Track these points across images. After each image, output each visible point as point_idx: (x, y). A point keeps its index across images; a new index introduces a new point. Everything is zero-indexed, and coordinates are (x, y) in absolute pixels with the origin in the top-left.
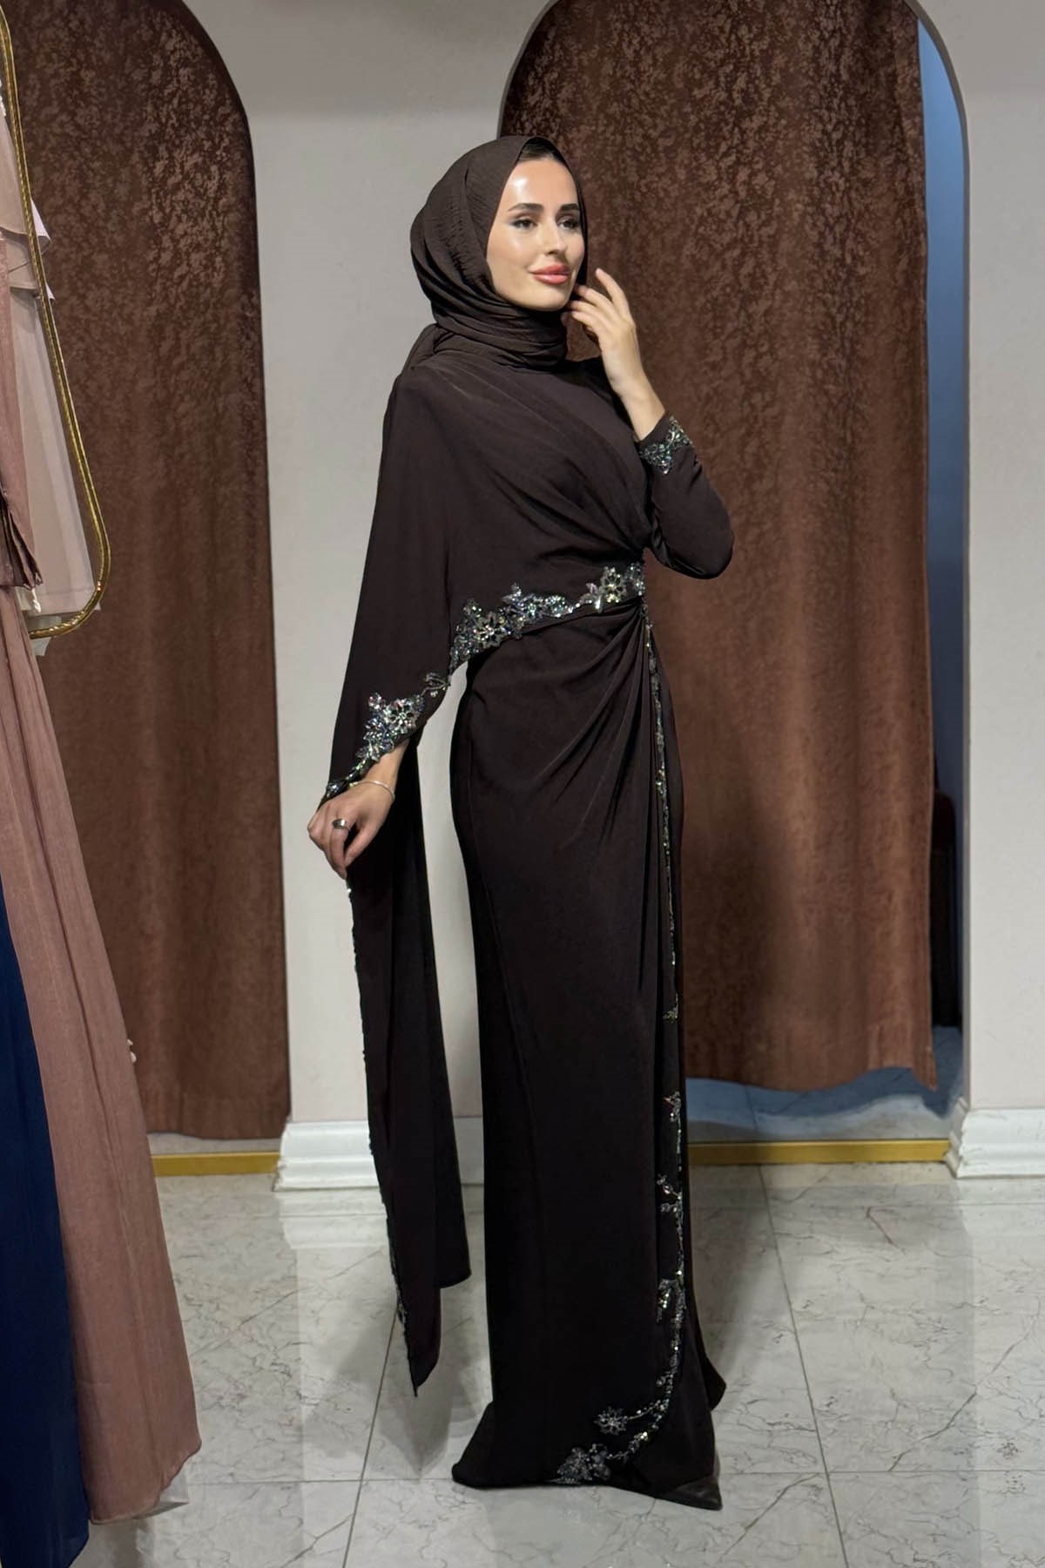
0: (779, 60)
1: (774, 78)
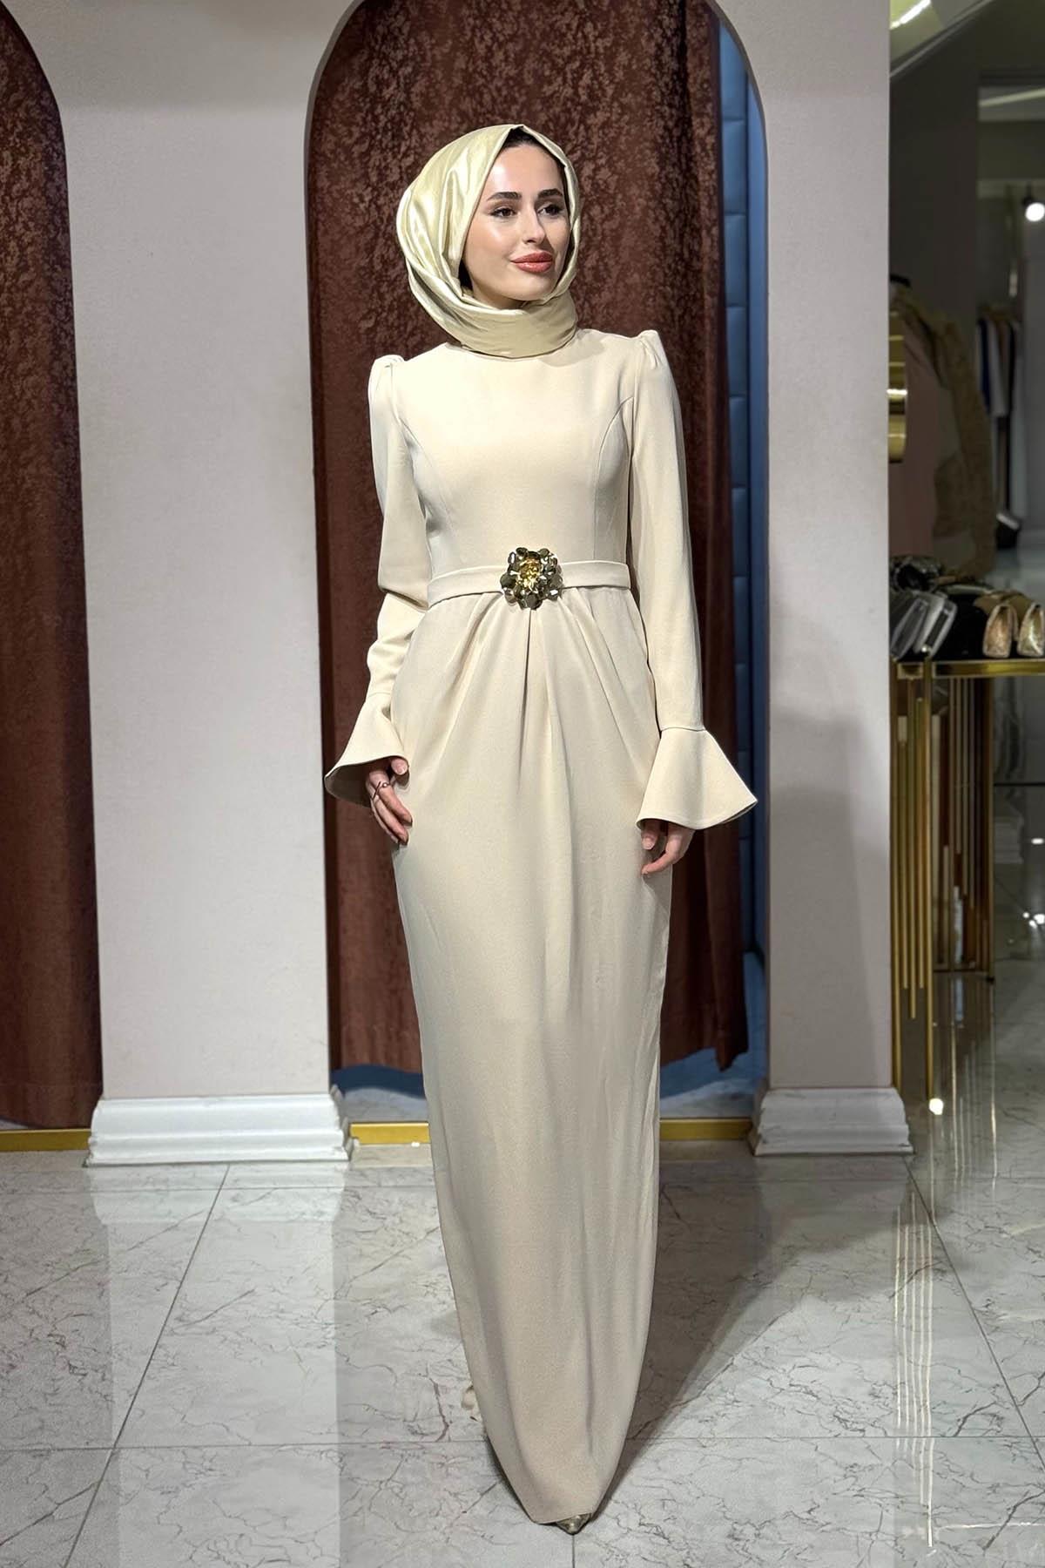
0: (623, 58)
1: (617, 75)
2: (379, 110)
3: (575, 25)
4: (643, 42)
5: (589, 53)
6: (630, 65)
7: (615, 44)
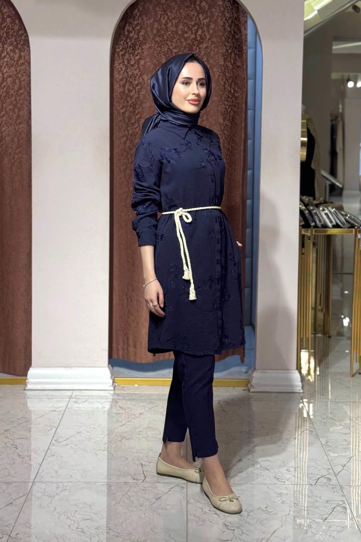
0: (212, 26)
1: (210, 31)
2: (128, 41)
3: (196, 15)
4: (219, 21)
5: (201, 24)
6: (215, 28)
7: (210, 21)
